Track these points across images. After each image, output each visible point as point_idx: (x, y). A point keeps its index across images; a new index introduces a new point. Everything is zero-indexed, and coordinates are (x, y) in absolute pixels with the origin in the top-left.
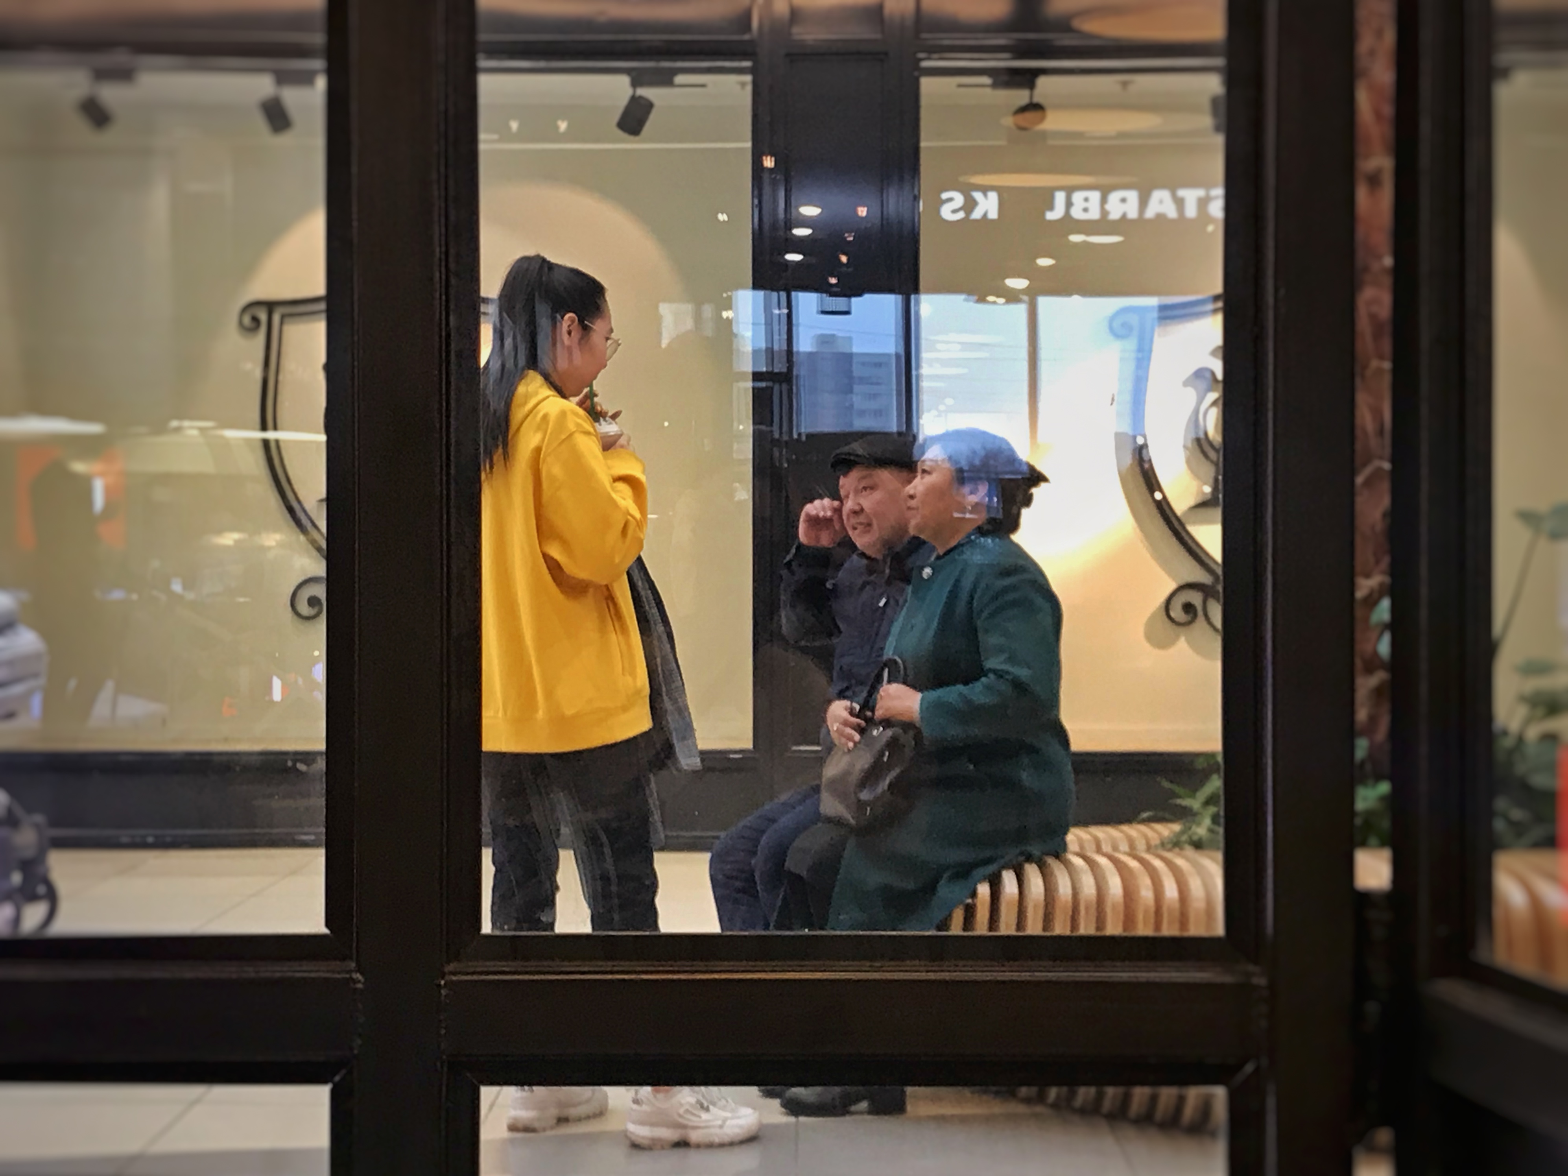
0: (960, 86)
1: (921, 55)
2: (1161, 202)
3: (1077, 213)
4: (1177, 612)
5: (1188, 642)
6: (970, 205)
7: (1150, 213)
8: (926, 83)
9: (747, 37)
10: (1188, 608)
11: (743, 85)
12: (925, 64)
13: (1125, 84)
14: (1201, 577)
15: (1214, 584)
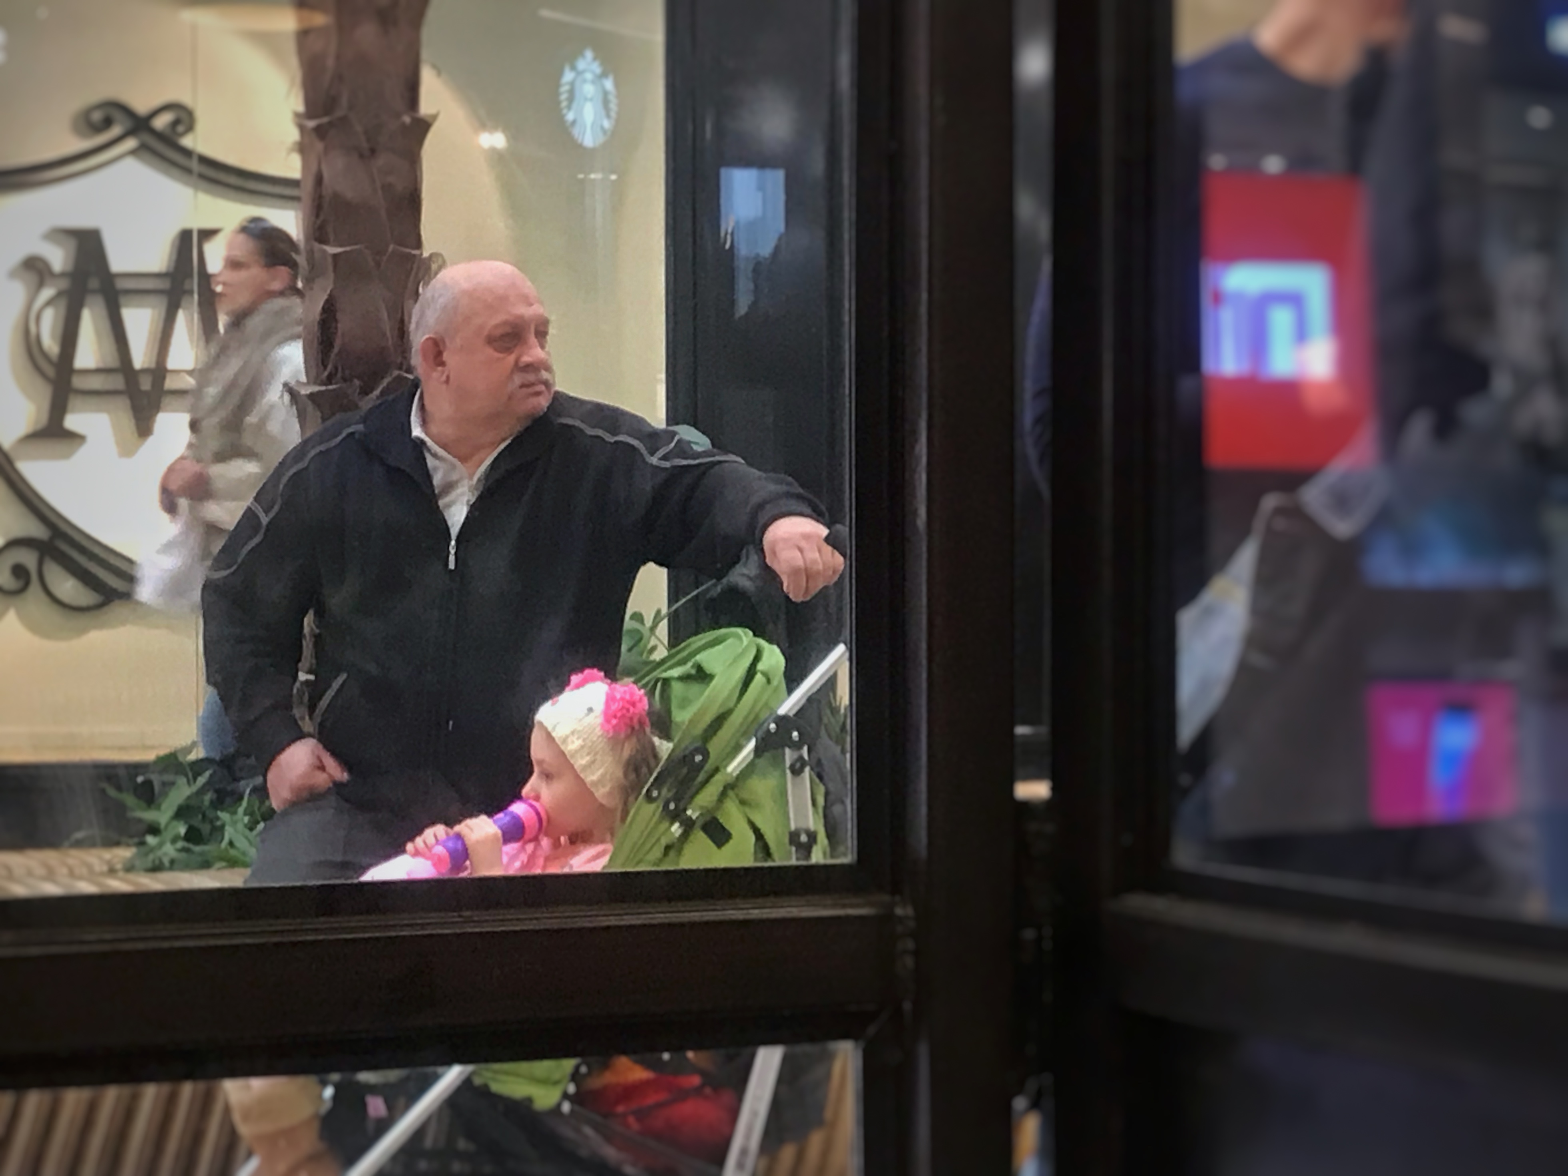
4: (5, 577)
5: (17, 614)
10: (18, 570)
14: (37, 531)
15: (52, 539)
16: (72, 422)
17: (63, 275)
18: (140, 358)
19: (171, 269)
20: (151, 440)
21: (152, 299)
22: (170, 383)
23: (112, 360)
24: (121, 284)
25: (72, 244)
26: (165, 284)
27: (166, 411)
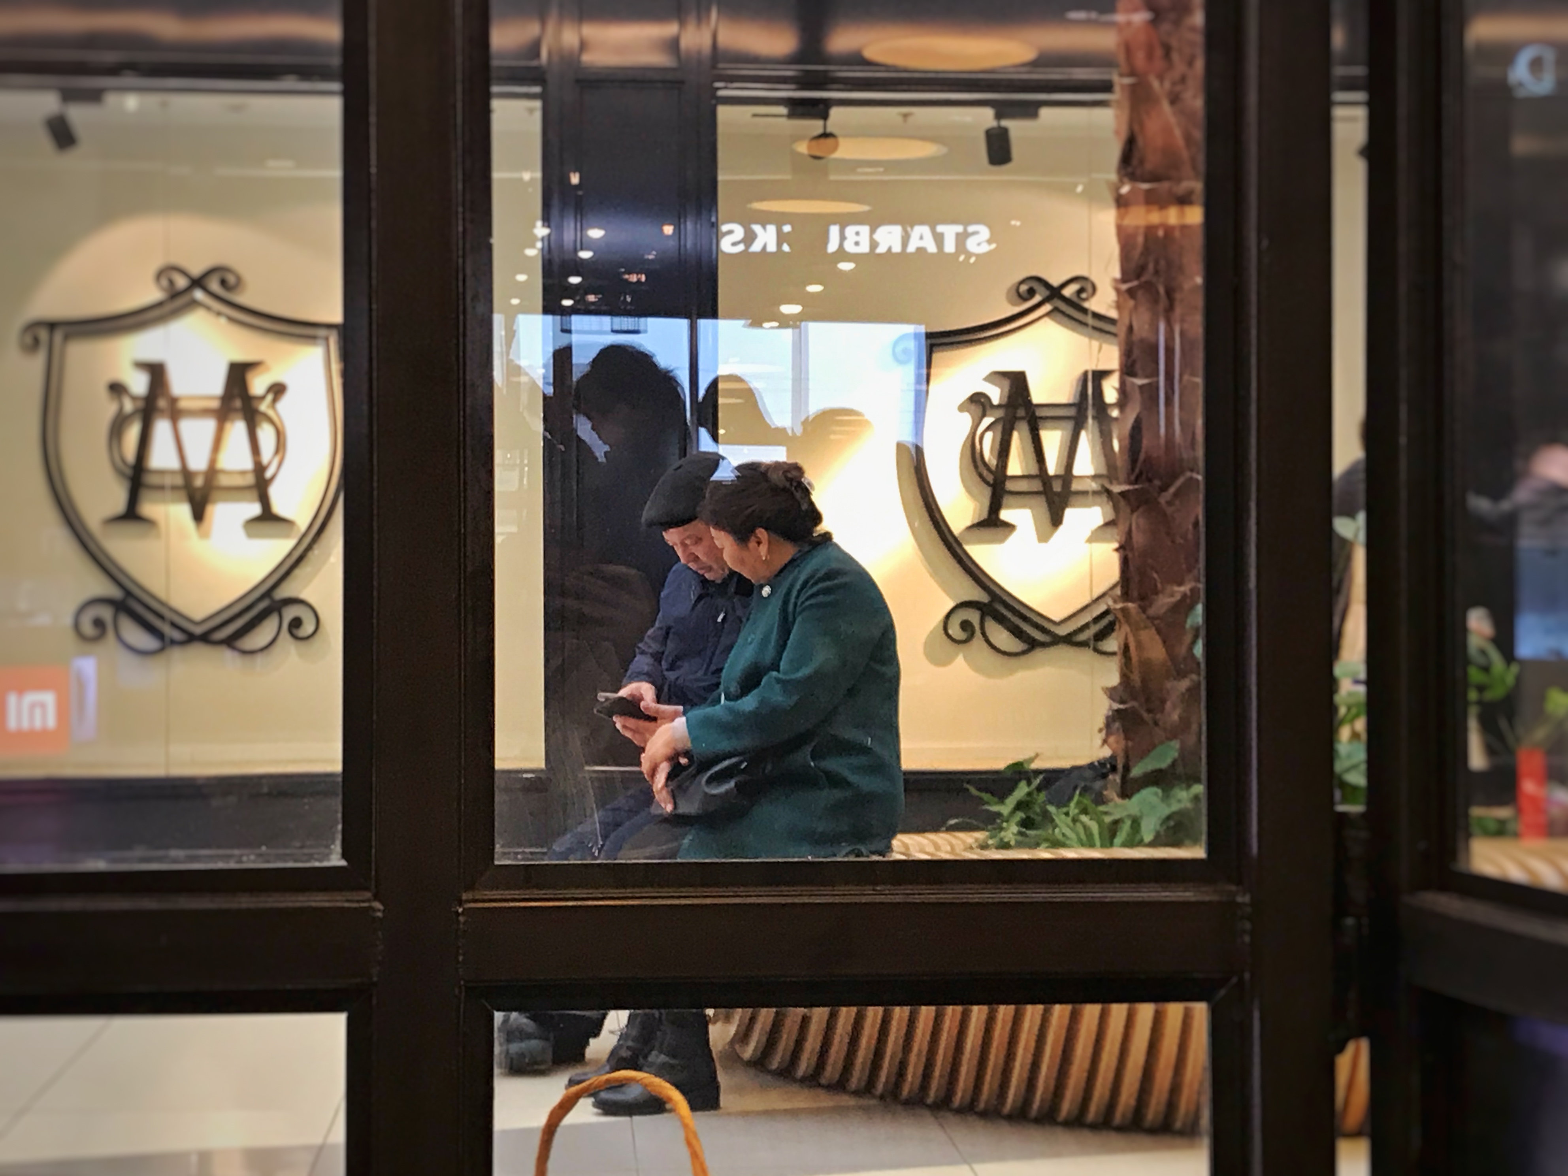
0: (755, 115)
1: (718, 84)
2: (921, 238)
3: (849, 247)
4: (955, 630)
5: (965, 657)
6: (749, 238)
7: (911, 249)
8: (724, 113)
9: (534, 63)
10: (966, 625)
11: (531, 111)
12: (721, 93)
13: (905, 116)
14: (978, 595)
15: (991, 602)
16: (1005, 515)
17: (999, 406)
18: (1053, 467)
19: (1076, 401)
20: (1061, 528)
21: (1064, 424)
22: (1075, 486)
23: (1034, 470)
24: (1039, 413)
25: (1006, 383)
26: (1072, 412)
27: (1073, 506)
